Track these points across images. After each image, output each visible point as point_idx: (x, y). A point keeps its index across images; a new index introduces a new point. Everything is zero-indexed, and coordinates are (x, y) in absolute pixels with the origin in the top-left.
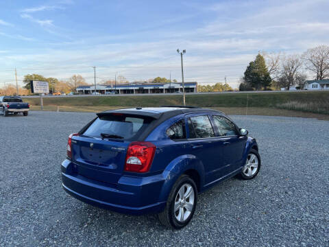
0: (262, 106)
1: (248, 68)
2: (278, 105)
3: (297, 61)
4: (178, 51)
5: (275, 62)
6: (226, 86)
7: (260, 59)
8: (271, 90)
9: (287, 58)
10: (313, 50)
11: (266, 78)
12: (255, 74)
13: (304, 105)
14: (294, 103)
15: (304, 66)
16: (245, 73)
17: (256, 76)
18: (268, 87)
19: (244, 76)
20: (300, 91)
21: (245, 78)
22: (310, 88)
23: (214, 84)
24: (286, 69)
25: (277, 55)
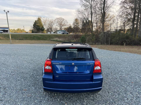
0: (45, 40)
1: (35, 23)
2: (51, 39)
3: (53, 22)
4: (4, 11)
5: (45, 21)
6: (23, 30)
7: (39, 19)
8: (44, 33)
9: (49, 20)
10: (58, 19)
11: (42, 28)
12: (37, 26)
13: (60, 40)
14: (57, 38)
15: (55, 25)
16: (34, 25)
17: (38, 27)
18: (43, 32)
19: (33, 26)
20: (55, 34)
21: (34, 27)
22: (58, 33)
23: (17, 29)
24: (49, 25)
25: (45, 19)
